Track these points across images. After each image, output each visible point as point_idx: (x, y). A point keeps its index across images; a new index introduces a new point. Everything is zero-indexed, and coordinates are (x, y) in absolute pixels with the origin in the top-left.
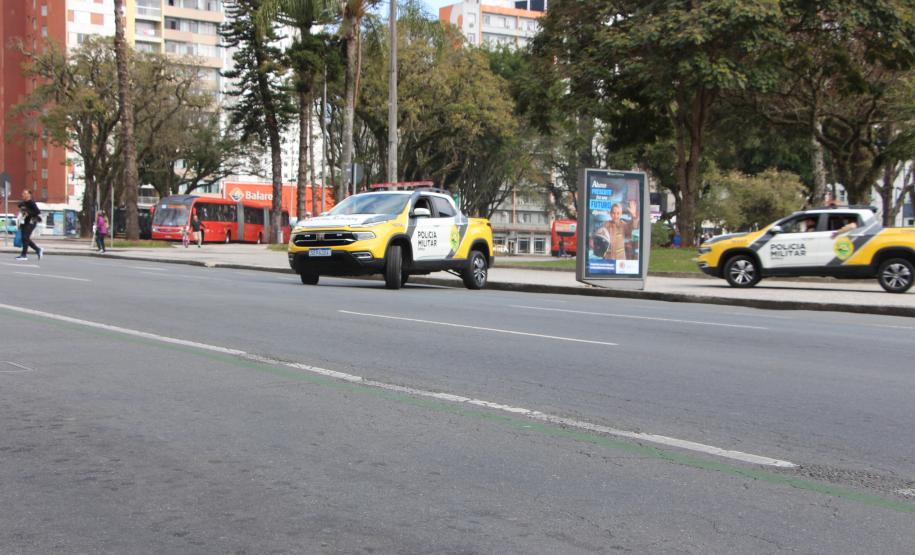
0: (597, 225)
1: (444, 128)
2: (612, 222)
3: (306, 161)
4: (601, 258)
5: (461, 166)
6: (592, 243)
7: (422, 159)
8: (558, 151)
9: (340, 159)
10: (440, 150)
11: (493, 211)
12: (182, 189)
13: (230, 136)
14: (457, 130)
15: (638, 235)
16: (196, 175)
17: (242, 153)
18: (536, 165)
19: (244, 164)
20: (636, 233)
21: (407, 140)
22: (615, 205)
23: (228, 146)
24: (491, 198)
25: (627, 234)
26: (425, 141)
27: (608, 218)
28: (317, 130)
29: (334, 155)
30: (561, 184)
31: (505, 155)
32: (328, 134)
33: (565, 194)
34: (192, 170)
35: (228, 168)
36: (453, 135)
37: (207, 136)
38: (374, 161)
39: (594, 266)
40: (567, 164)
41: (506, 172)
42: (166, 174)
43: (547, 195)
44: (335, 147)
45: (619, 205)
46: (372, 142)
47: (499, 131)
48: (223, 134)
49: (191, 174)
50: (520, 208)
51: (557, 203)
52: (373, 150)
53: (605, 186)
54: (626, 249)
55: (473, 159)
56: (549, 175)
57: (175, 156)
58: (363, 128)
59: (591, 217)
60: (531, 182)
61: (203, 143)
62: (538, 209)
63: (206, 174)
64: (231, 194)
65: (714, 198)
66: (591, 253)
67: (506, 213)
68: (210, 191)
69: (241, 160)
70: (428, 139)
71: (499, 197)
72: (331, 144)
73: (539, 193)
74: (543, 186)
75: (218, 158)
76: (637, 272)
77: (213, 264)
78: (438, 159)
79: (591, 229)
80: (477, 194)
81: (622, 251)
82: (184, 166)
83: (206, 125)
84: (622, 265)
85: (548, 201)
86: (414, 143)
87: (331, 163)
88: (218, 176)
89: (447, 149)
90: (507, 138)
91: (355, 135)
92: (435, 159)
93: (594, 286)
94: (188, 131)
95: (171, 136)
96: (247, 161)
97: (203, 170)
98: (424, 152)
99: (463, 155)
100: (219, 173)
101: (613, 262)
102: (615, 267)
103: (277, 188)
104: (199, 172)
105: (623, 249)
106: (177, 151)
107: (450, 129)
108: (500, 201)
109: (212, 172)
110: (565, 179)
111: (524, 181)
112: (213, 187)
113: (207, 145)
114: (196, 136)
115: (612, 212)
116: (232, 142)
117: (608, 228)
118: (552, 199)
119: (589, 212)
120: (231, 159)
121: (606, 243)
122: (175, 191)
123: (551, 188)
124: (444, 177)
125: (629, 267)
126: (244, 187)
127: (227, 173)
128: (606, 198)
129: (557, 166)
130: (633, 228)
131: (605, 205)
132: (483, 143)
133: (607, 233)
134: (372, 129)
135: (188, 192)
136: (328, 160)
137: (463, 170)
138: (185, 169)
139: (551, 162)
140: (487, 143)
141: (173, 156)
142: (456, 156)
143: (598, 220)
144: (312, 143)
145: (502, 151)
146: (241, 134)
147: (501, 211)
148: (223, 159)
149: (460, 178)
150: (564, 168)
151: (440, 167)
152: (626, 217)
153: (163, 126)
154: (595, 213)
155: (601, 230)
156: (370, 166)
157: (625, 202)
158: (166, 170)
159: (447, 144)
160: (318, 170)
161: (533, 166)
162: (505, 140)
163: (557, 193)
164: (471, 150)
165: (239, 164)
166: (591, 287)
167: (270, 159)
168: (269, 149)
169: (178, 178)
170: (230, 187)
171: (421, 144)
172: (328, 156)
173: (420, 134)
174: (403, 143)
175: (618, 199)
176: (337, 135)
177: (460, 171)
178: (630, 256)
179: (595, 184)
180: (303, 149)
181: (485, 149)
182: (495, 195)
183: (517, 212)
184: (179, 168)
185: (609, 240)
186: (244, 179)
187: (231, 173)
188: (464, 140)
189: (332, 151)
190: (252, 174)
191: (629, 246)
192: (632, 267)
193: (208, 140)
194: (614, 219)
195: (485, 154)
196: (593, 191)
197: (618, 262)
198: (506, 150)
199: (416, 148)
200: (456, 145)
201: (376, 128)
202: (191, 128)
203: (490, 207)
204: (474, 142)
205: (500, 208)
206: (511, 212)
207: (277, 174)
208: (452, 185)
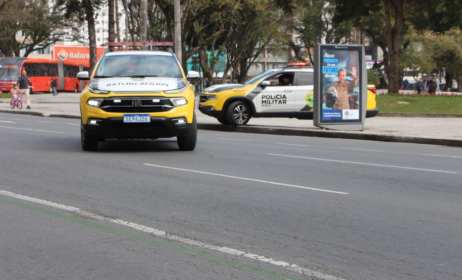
0: (328, 85)
1: (214, 5)
2: (339, 82)
3: (113, 32)
4: (331, 109)
5: (226, 33)
6: (324, 98)
7: (198, 28)
8: (297, 18)
9: (138, 29)
10: (211, 21)
11: (251, 64)
12: (22, 52)
13: (56, 13)
14: (224, 7)
15: (358, 91)
16: (32, 42)
17: (66, 25)
18: (281, 29)
19: (68, 33)
20: (357, 89)
21: (187, 15)
22: (341, 70)
23: (56, 20)
24: (249, 55)
25: (350, 91)
26: (200, 14)
27: (336, 79)
28: (121, 8)
29: (134, 26)
30: (299, 43)
31: (258, 23)
32: (128, 10)
33: (303, 50)
34: (29, 37)
35: (56, 36)
36: (221, 10)
37: (40, 13)
38: (163, 30)
39: (327, 115)
40: (303, 28)
41: (260, 35)
42: (10, 41)
43: (289, 50)
44: (134, 20)
45: (344, 69)
46: (161, 15)
47: (254, 7)
48: (51, 11)
49: (29, 41)
50: (270, 61)
51: (297, 56)
52: (162, 22)
53: (333, 56)
54: (350, 102)
55: (235, 26)
56: (291, 36)
57: (16, 28)
58: (154, 6)
59: (323, 79)
60: (278, 41)
61: (37, 18)
62: (283, 61)
63: (40, 40)
64: (59, 55)
65: (412, 51)
66: (324, 105)
67: (260, 65)
68: (43, 53)
69: (66, 30)
70: (202, 14)
71: (255, 53)
72: (132, 18)
73: (284, 49)
74: (286, 44)
75: (48, 29)
76: (357, 118)
77: (49, 114)
78: (210, 28)
79: (324, 88)
80: (239, 52)
81: (346, 103)
82: (23, 35)
83: (39, 5)
84: (347, 113)
85: (290, 54)
86: (192, 16)
87: (132, 32)
88: (49, 42)
89: (216, 20)
90: (260, 11)
91: (149, 12)
92: (208, 27)
93: (327, 129)
94: (25, 9)
95: (12, 13)
96: (69, 30)
97: (37, 37)
98: (200, 23)
99: (227, 25)
100: (50, 40)
101: (341, 111)
102: (342, 115)
103: (92, 50)
104: (34, 38)
105: (348, 101)
106: (18, 24)
107: (218, 6)
108: (256, 56)
109: (44, 39)
110: (302, 39)
111: (272, 41)
112: (46, 50)
113: (40, 19)
114: (31, 13)
115: (339, 75)
116: (58, 17)
117: (336, 87)
118: (293, 53)
119: (322, 75)
120: (58, 30)
121: (335, 97)
122: (17, 54)
123: (292, 45)
124: (215, 41)
125: (352, 115)
126: (68, 49)
127: (56, 40)
128: (334, 65)
129: (296, 29)
130: (355, 86)
131: (334, 70)
132: (242, 15)
133: (335, 91)
134: (161, 7)
135: (26, 55)
136: (130, 30)
137: (228, 35)
138: (24, 37)
139: (291, 27)
140: (245, 15)
141: (15, 28)
142: (223, 26)
143: (329, 81)
144: (117, 19)
145: (256, 21)
146: (64, 12)
147: (256, 63)
148: (52, 29)
149: (226, 42)
150: (301, 31)
151: (211, 33)
152: (349, 78)
153: (6, 6)
154: (326, 76)
155: (331, 89)
156: (161, 33)
157: (348, 67)
158: (10, 38)
159: (216, 17)
160: (122, 37)
161: (279, 30)
162: (258, 13)
163: (297, 49)
164: (234, 21)
165: (64, 33)
166: (324, 130)
167: (87, 29)
168: (86, 22)
169: (19, 44)
170: (58, 49)
171: (197, 18)
172: (129, 27)
173: (196, 9)
174: (184, 17)
175: (343, 65)
176: (135, 10)
177: (226, 36)
178: (353, 106)
179: (326, 55)
180: (111, 23)
181: (243, 20)
182: (252, 53)
183: (268, 63)
184: (20, 37)
185: (337, 96)
186: (68, 44)
187: (58, 40)
188: (229, 14)
189: (132, 22)
190: (74, 40)
191: (351, 99)
192: (354, 114)
193: (40, 16)
194: (341, 80)
195: (244, 23)
196: (325, 60)
197: (344, 111)
198: (259, 20)
199: (194, 21)
200: (222, 17)
201: (164, 6)
202: (27, 7)
203: (248, 60)
204: (235, 14)
205: (255, 61)
206: (263, 63)
207: (92, 41)
208: (220, 47)
